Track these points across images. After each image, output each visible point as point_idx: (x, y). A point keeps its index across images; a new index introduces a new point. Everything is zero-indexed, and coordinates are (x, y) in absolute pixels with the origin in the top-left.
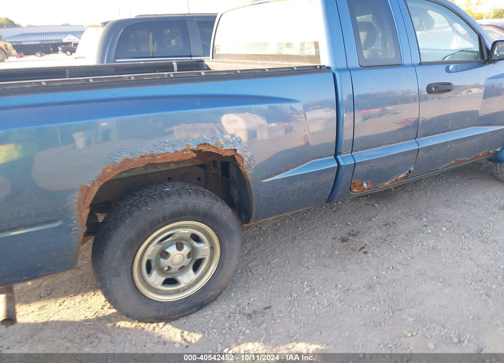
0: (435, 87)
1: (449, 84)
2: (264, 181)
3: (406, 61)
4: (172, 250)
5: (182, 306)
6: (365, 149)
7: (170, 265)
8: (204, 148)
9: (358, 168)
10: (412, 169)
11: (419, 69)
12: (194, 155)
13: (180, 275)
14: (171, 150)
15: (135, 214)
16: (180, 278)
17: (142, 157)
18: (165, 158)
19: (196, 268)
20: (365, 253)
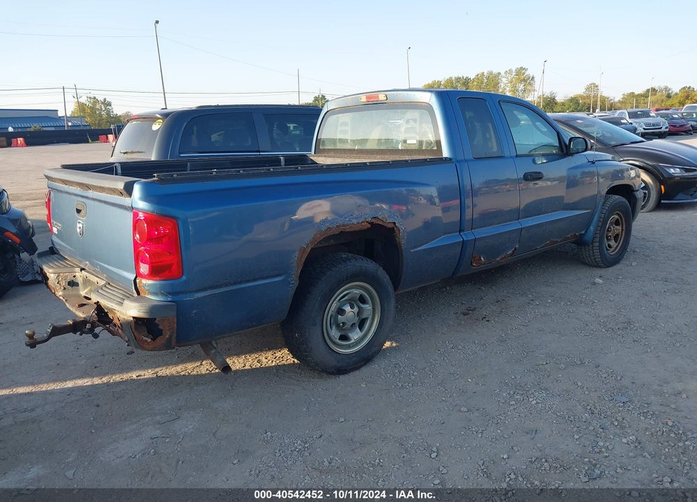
0: (530, 175)
1: (540, 173)
2: (412, 251)
3: (507, 154)
4: (347, 308)
5: (354, 359)
6: (481, 227)
7: (346, 321)
8: (375, 221)
9: (477, 243)
10: (517, 246)
11: (518, 160)
12: (369, 226)
13: (350, 333)
14: (355, 221)
15: (328, 274)
16: (350, 335)
17: (337, 226)
18: (351, 227)
19: (361, 327)
20: (488, 321)
